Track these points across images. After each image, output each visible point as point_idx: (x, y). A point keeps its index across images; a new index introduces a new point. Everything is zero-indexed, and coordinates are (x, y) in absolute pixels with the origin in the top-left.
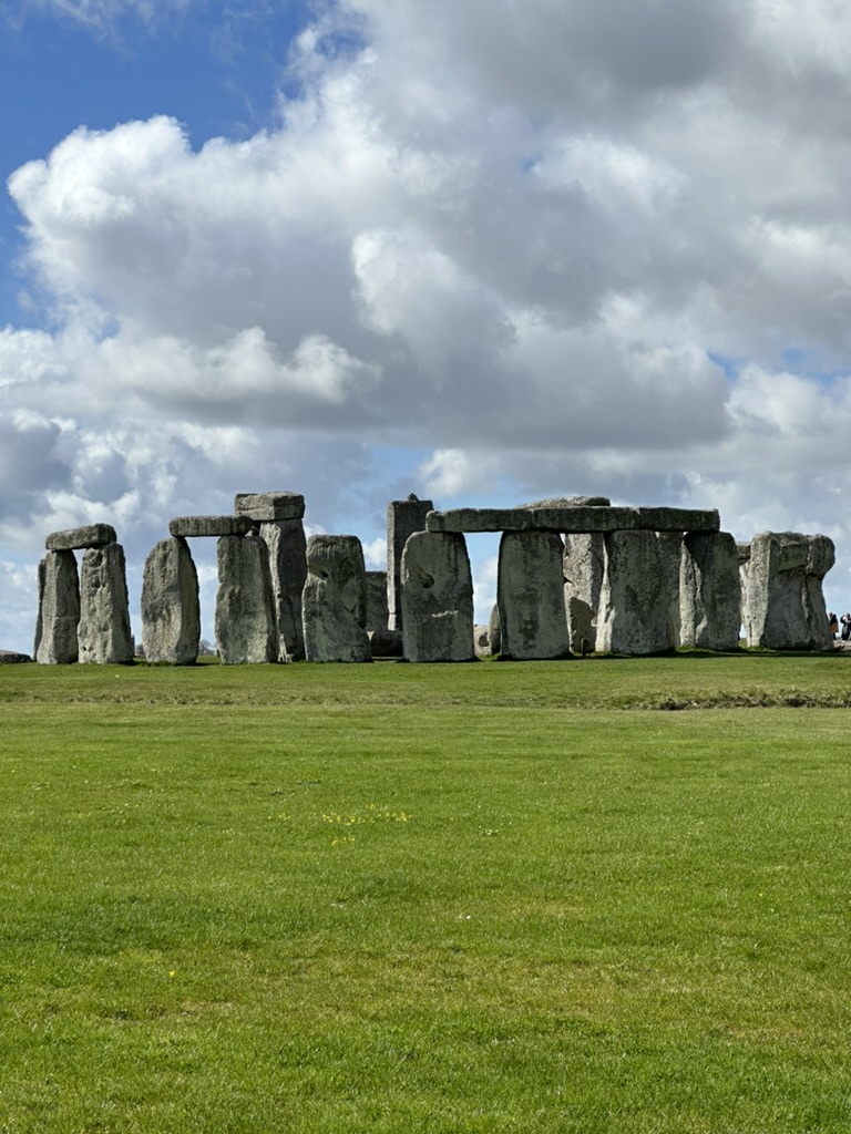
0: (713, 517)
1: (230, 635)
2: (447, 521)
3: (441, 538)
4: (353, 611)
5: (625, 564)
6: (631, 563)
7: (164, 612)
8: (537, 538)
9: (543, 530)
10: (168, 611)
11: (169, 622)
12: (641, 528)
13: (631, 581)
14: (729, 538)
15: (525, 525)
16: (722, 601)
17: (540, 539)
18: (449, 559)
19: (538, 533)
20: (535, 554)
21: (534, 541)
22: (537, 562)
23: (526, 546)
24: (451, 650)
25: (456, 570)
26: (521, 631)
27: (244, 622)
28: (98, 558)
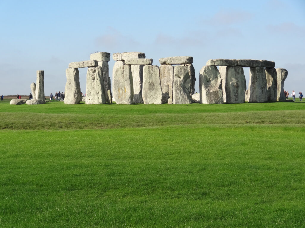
1: (148, 96)
2: (216, 63)
3: (213, 68)
4: (188, 89)
7: (123, 88)
8: (238, 68)
9: (240, 66)
10: (124, 88)
11: (125, 91)
12: (262, 66)
15: (236, 64)
17: (239, 69)
18: (215, 74)
19: (238, 66)
21: (237, 69)
22: (238, 75)
23: (235, 70)
25: (217, 77)
26: (234, 95)
27: (153, 92)
28: (95, 71)
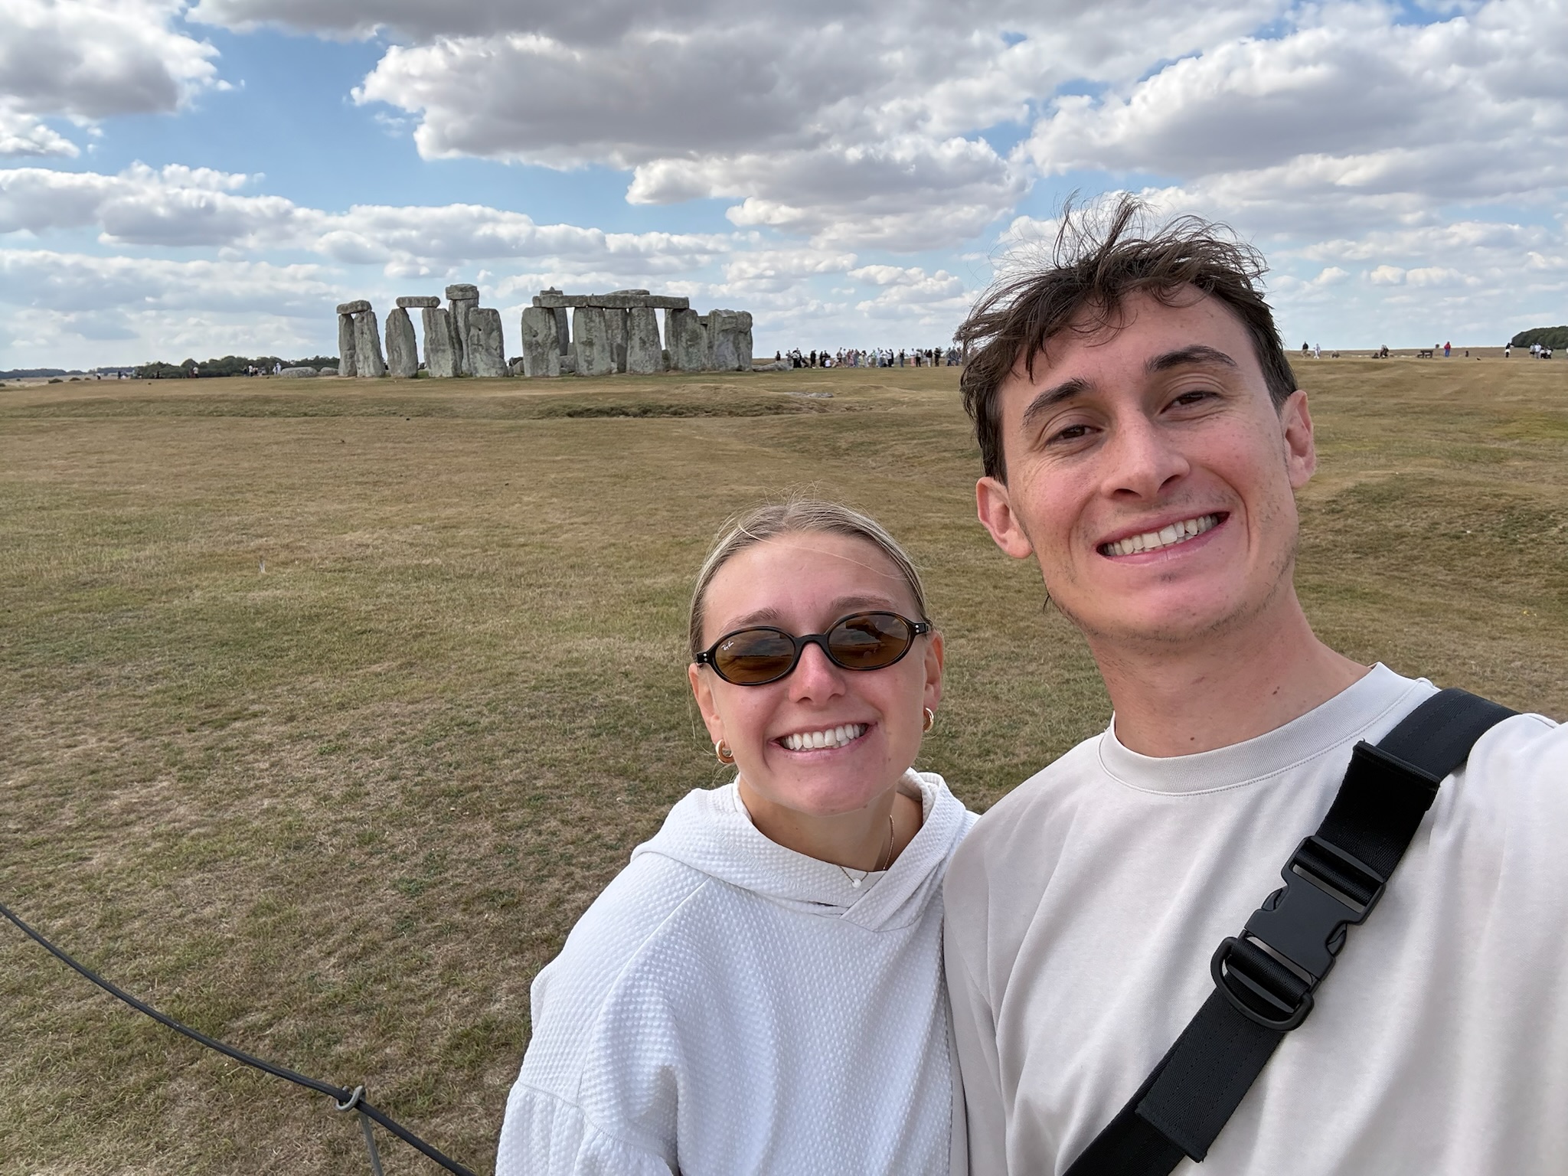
0: (686, 301)
1: (432, 361)
2: (543, 301)
3: (541, 311)
5: (638, 326)
6: (642, 325)
7: (397, 349)
8: (591, 311)
9: (595, 307)
10: (400, 347)
11: (401, 352)
12: (647, 306)
13: (643, 335)
14: (694, 312)
15: (585, 304)
17: (594, 312)
18: (546, 322)
19: (592, 308)
20: (591, 321)
22: (592, 325)
23: (586, 316)
25: (550, 328)
26: (586, 361)
27: (440, 354)
28: (363, 318)
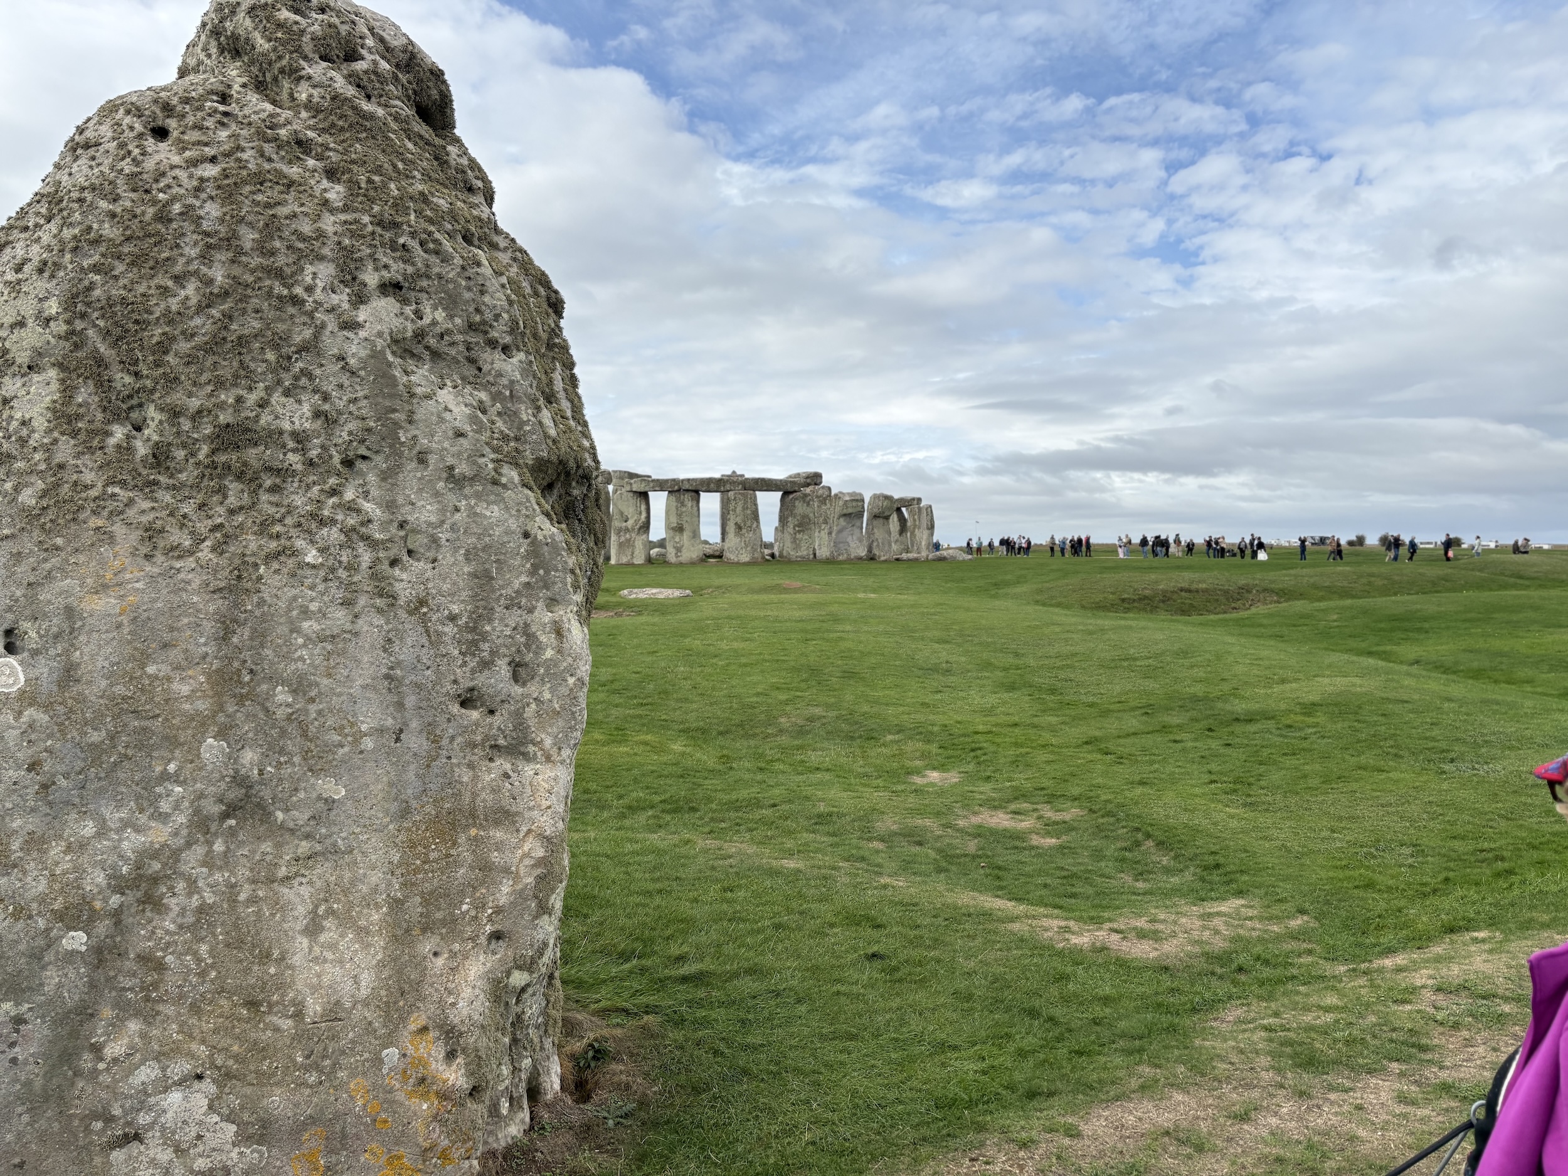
2: (634, 485)
5: (734, 510)
6: (739, 509)
8: (684, 495)
9: (688, 490)
13: (739, 520)
15: (676, 488)
16: (799, 532)
17: (686, 496)
18: (636, 507)
19: (686, 491)
20: (683, 504)
21: (682, 496)
22: (684, 509)
23: (678, 500)
24: (633, 557)
25: (640, 513)
